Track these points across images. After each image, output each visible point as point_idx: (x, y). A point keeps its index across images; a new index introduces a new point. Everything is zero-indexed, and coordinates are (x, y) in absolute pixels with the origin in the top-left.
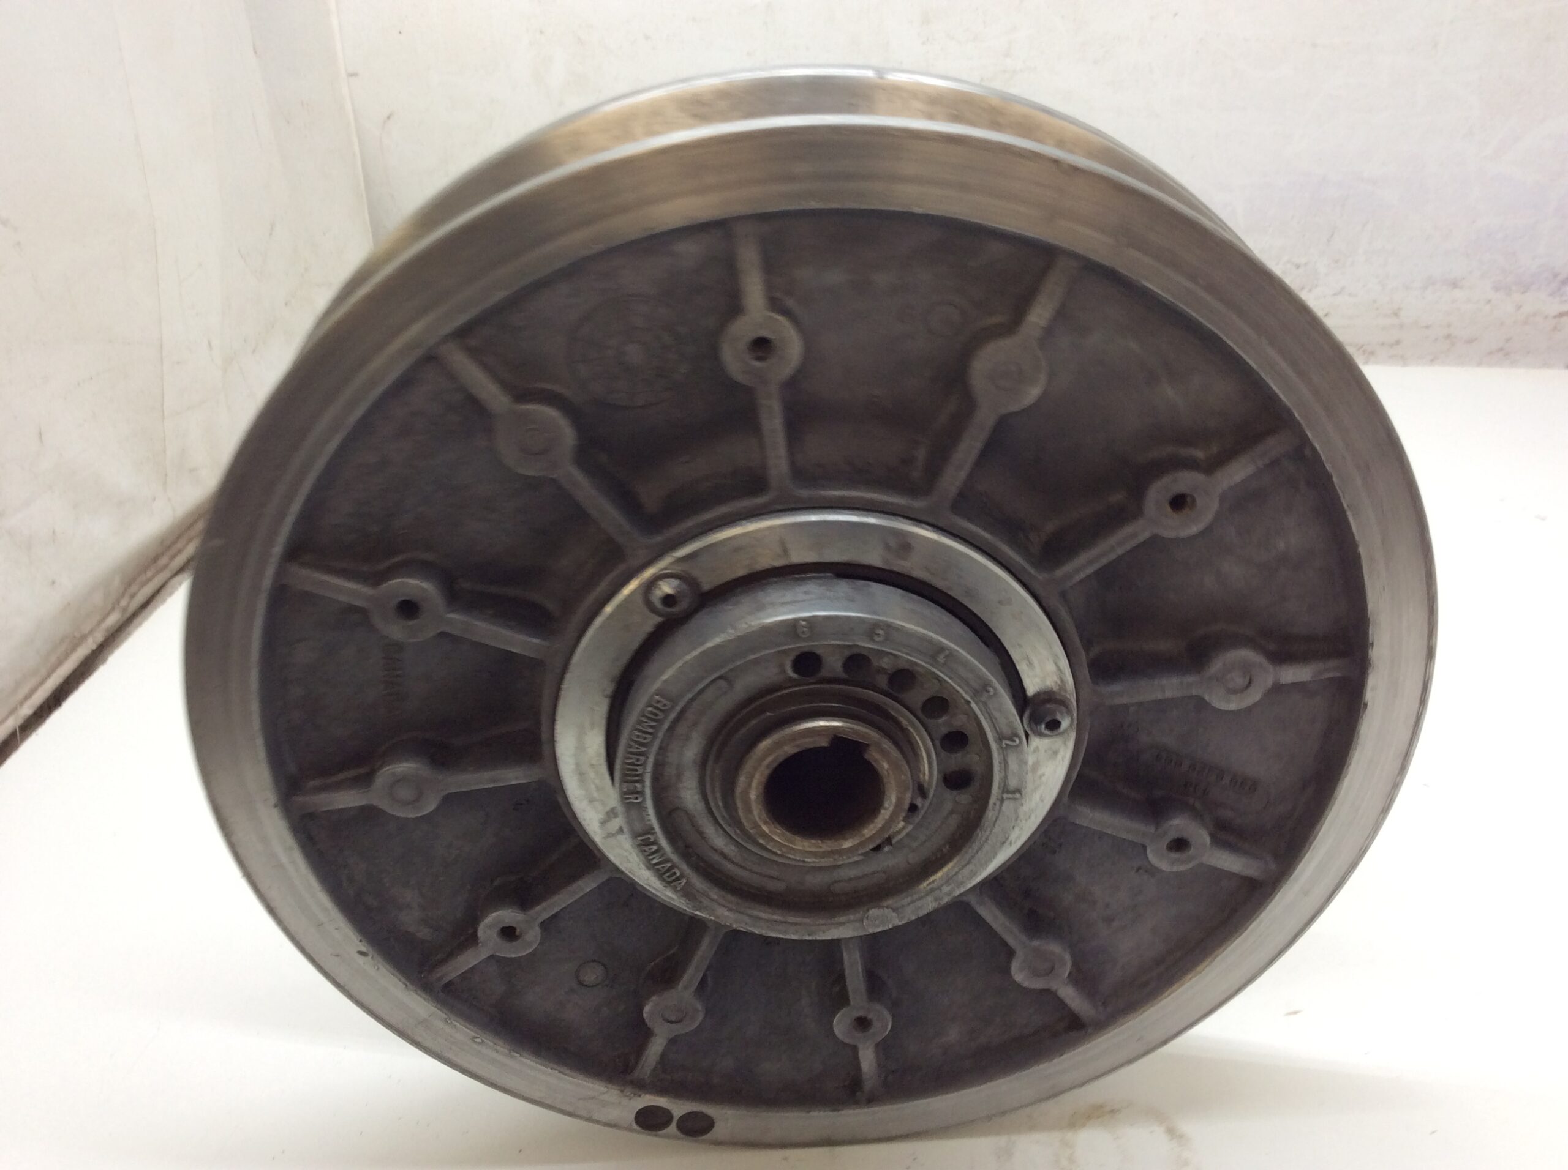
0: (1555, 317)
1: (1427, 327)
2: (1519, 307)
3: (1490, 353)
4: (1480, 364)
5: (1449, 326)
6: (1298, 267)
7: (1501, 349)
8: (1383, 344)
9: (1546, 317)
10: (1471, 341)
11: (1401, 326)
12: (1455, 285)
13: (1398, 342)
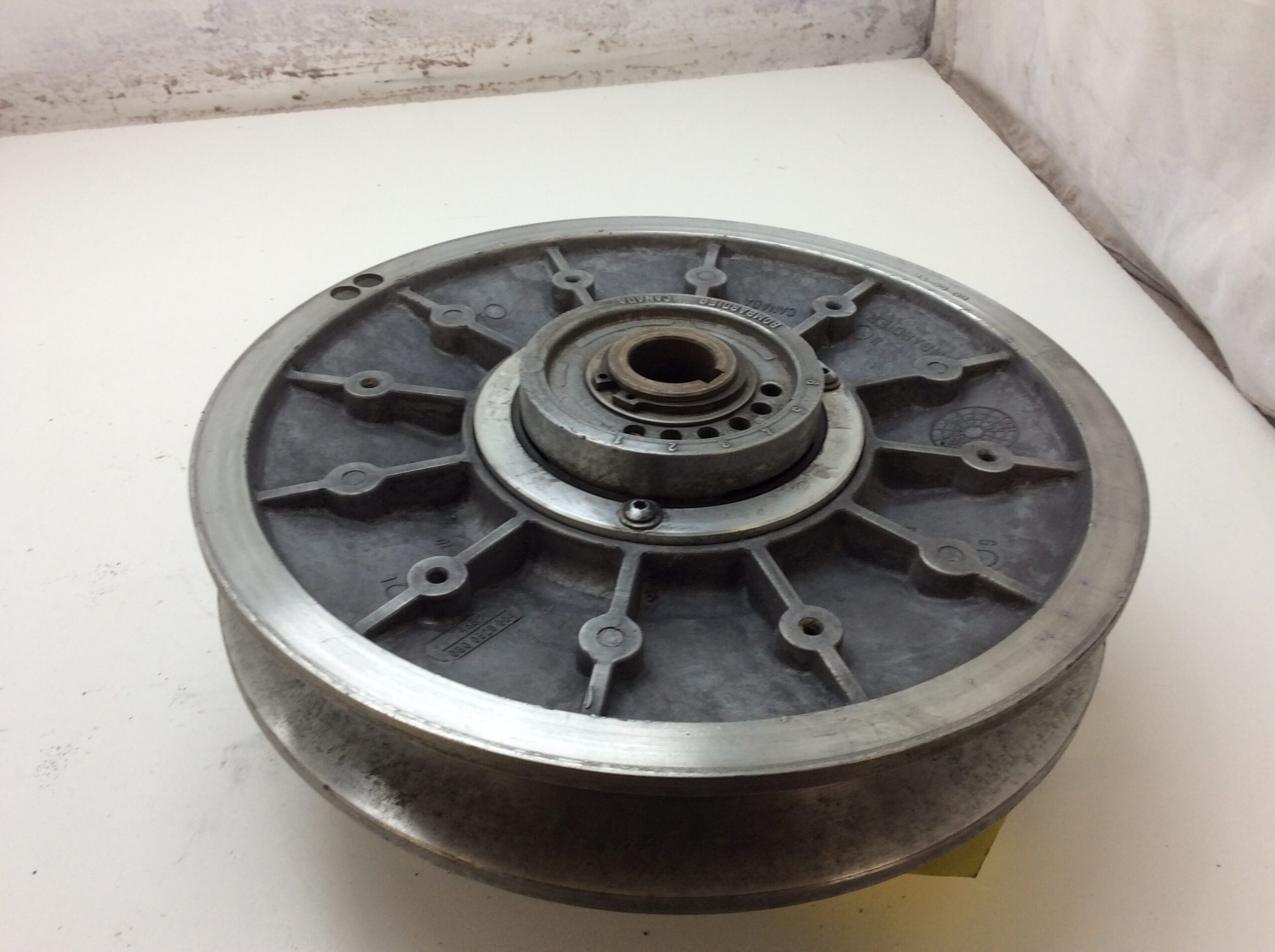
0: (801, 29)
1: (714, 47)
2: (775, 24)
3: (762, 63)
4: (757, 71)
5: (730, 44)
6: (612, 7)
7: (769, 59)
8: (686, 65)
9: (795, 30)
10: (747, 55)
11: (697, 49)
12: (727, 11)
13: (696, 62)
